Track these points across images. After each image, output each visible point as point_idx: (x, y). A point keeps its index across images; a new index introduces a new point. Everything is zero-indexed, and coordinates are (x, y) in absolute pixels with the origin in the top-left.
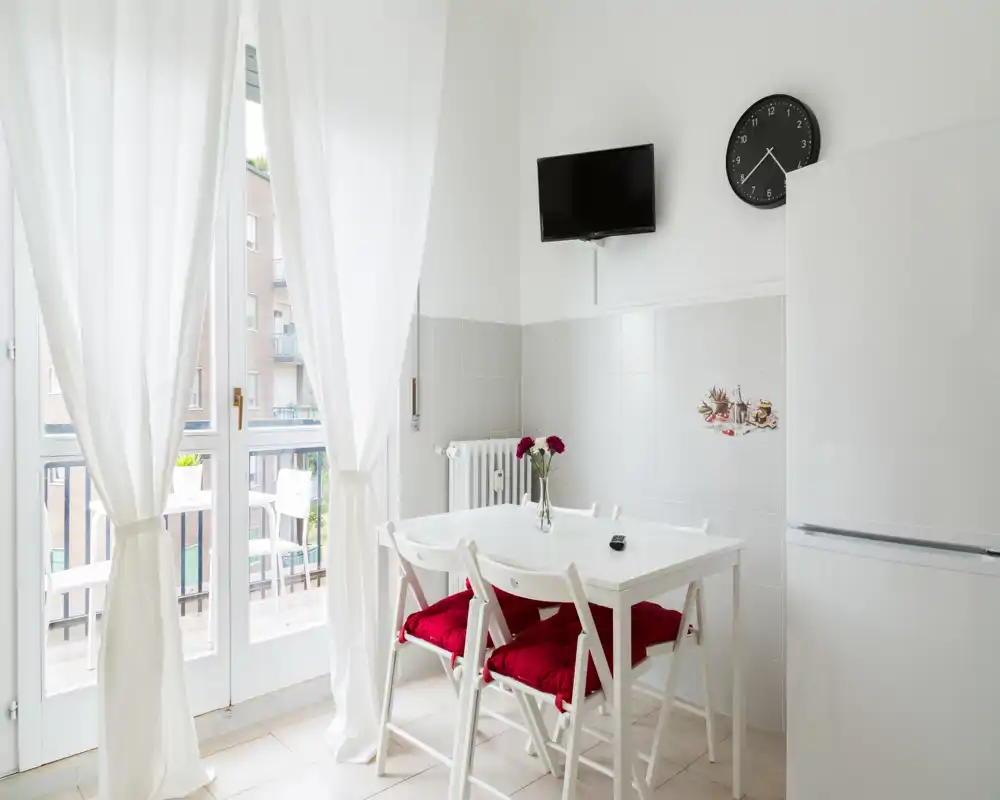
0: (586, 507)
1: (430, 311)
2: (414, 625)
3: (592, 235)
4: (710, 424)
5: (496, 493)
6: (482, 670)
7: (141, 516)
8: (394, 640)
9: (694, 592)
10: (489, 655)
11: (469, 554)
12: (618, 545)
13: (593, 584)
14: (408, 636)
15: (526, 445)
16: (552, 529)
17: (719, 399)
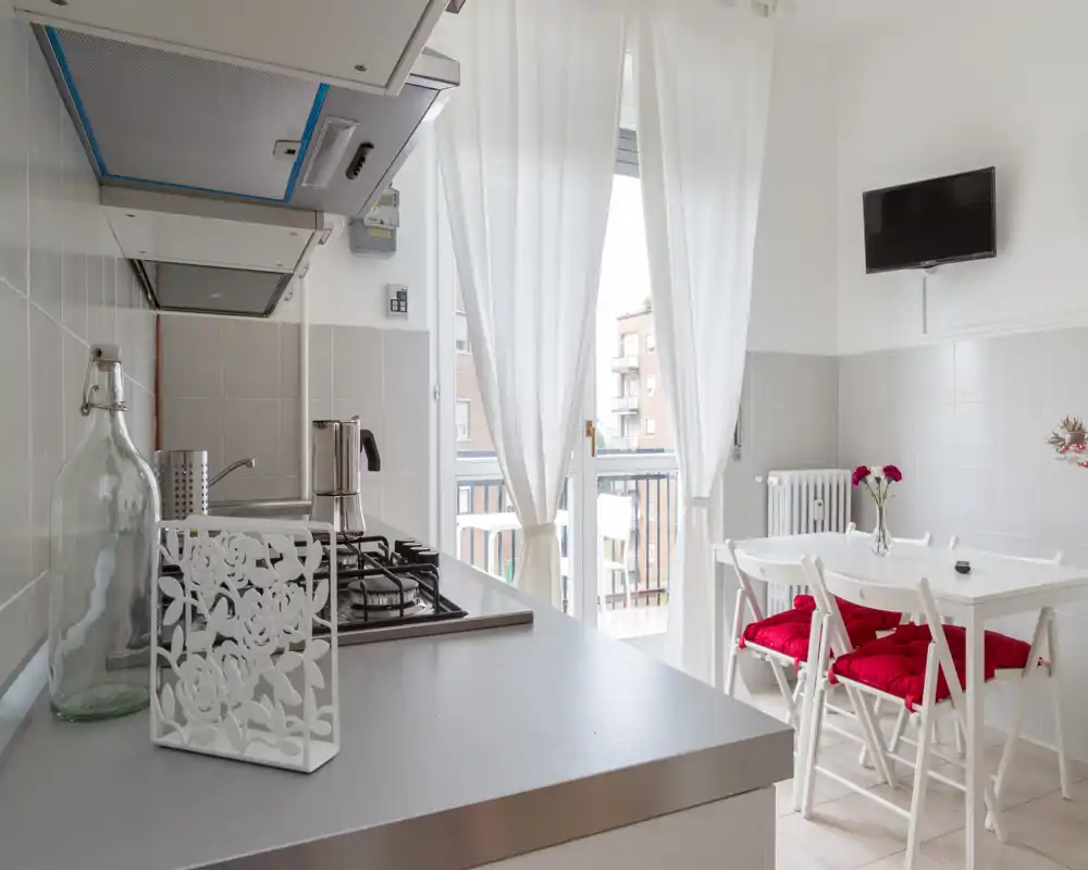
0: (921, 537)
2: (752, 633)
3: (923, 264)
4: (1062, 456)
5: (815, 522)
6: (827, 674)
8: (734, 646)
9: (1046, 621)
10: (833, 662)
12: (963, 569)
13: (946, 599)
14: (747, 643)
15: (861, 474)
16: (888, 554)
17: (1074, 430)
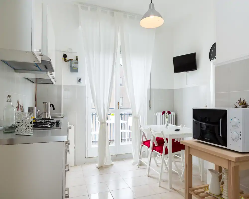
0: (180, 125)
1: (153, 87)
2: (144, 143)
6: (152, 150)
7: (103, 121)
8: (141, 145)
11: (150, 130)
12: (177, 130)
15: (164, 113)
